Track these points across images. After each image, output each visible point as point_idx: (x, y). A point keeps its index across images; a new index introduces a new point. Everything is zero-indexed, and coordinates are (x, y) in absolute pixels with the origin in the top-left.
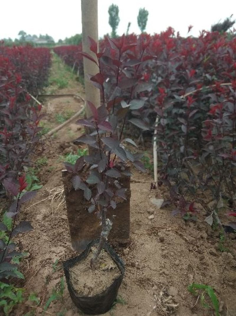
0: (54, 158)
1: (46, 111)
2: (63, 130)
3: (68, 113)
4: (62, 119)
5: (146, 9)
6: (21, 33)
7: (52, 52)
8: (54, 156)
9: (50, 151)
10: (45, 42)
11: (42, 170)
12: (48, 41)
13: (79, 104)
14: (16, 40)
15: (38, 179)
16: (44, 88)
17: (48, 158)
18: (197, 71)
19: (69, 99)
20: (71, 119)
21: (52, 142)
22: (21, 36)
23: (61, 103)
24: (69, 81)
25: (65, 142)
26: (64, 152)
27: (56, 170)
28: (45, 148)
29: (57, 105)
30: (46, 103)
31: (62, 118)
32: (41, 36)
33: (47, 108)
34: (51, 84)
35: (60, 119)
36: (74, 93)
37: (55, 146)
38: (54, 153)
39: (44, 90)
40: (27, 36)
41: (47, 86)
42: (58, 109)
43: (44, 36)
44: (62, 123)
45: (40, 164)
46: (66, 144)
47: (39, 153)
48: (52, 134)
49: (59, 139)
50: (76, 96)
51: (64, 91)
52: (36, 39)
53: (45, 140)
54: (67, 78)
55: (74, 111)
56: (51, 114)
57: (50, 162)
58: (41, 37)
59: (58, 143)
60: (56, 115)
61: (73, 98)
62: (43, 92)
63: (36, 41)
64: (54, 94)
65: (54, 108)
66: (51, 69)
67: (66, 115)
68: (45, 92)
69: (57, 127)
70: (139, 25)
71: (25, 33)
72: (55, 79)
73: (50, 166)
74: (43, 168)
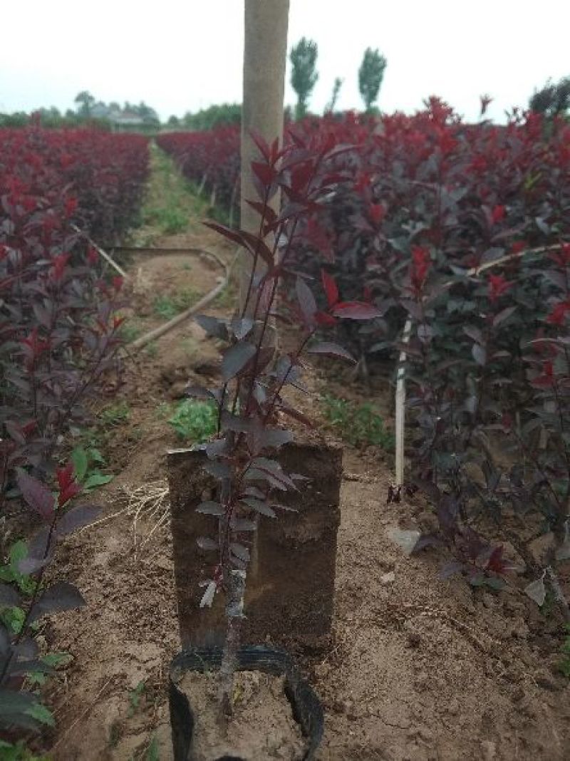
0: (146, 406)
1: (131, 287)
2: (171, 336)
3: (185, 295)
4: (170, 310)
5: (380, 54)
6: (83, 97)
7: (153, 146)
8: (146, 402)
9: (136, 387)
10: (137, 120)
11: (114, 434)
12: (144, 120)
13: (213, 274)
14: (70, 113)
15: (103, 457)
16: (130, 231)
17: (132, 405)
18: (508, 209)
19: (190, 260)
20: (192, 309)
21: (141, 365)
22: (81, 104)
23: (168, 269)
24: (190, 216)
25: (173, 365)
26: (170, 391)
27: (150, 438)
28: (125, 379)
29: (158, 273)
30: (133, 266)
31: (169, 307)
32: (127, 106)
33: (135, 281)
34: (148, 222)
35: (166, 309)
36: (202, 247)
37: (150, 375)
38: (145, 394)
39: (130, 236)
40: (96, 106)
41: (137, 226)
42: (160, 284)
43: (135, 107)
44: (169, 320)
45: (109, 421)
46: (177, 372)
47: (110, 392)
48: (143, 346)
49: (161, 357)
50: (207, 253)
51: (177, 241)
52: (116, 113)
53: (126, 358)
54: (186, 210)
55: (199, 291)
56: (143, 296)
57: (135, 415)
58: (129, 110)
59: (156, 367)
60: (156, 299)
61: (198, 259)
62: (127, 240)
63: (115, 117)
64: (152, 246)
65: (150, 280)
66: (149, 185)
67: (179, 299)
68: (133, 241)
69: (157, 327)
70: (362, 91)
71: (91, 98)
72: (157, 210)
73: (134, 426)
74: (117, 431)
